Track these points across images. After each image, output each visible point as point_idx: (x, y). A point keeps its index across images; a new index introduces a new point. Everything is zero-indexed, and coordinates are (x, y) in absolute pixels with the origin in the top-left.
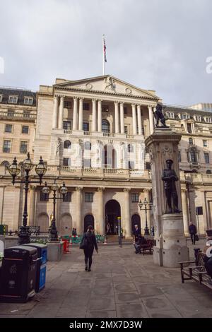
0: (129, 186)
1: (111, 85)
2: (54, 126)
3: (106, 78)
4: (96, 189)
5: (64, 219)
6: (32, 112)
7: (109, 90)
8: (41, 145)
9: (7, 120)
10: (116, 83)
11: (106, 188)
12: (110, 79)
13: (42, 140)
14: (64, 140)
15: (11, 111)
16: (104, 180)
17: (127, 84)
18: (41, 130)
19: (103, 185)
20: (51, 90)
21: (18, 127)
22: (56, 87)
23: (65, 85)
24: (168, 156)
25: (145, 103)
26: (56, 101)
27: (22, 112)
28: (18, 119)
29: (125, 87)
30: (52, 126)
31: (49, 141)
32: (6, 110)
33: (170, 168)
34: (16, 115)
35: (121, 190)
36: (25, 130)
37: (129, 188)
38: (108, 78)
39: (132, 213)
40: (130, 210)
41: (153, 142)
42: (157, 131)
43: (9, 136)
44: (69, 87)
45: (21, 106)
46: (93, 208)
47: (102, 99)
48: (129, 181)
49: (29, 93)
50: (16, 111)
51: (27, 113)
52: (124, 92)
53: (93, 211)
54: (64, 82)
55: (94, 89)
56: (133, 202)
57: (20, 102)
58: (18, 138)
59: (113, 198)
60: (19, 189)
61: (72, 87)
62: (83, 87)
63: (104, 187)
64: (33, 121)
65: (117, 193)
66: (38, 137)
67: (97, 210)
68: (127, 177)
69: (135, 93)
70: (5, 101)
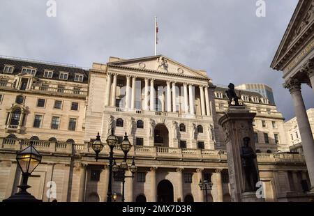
0: (182, 166)
1: (164, 64)
2: (106, 104)
3: (159, 58)
4: (149, 169)
6: (82, 89)
7: (162, 70)
8: (92, 123)
9: (57, 96)
10: (168, 63)
11: (159, 168)
12: (163, 59)
13: (94, 117)
14: (116, 117)
15: (61, 88)
16: (156, 159)
17: (179, 65)
18: (92, 108)
19: (156, 165)
20: (104, 68)
21: (67, 103)
22: (110, 65)
23: (118, 64)
24: (244, 134)
26: (109, 79)
27: (72, 88)
28: (68, 95)
29: (177, 67)
30: (104, 104)
31: (101, 118)
32: (56, 86)
33: (247, 145)
34: (67, 91)
35: (174, 170)
36: (75, 107)
37: (183, 167)
38: (161, 58)
39: (185, 194)
40: (184, 191)
41: (229, 120)
42: (231, 109)
43: (58, 112)
44: (123, 66)
45: (71, 83)
46: (145, 188)
47: (155, 78)
48: (182, 161)
49: (79, 71)
50: (66, 88)
51: (77, 90)
52: (176, 72)
53: (145, 191)
54: (116, 60)
55: (147, 68)
56: (186, 182)
57: (71, 78)
58: (67, 115)
59: (166, 178)
60: (69, 168)
61: (125, 66)
62: (136, 66)
63: (157, 166)
64: (84, 99)
65: (170, 173)
66: (89, 114)
67: (149, 191)
68: (179, 156)
69: (187, 73)
70: (56, 77)
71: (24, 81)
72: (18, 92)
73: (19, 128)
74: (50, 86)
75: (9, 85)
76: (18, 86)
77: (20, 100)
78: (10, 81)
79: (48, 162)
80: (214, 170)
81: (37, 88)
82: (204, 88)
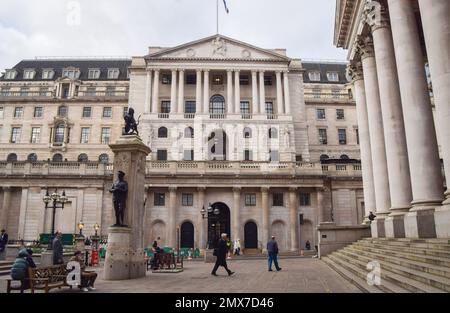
0: (239, 184)
2: (147, 109)
4: (196, 190)
5: (157, 227)
10: (228, 45)
12: (220, 40)
14: (157, 126)
16: (204, 177)
17: (243, 45)
19: (204, 184)
23: (158, 55)
25: (270, 67)
26: (149, 76)
28: (119, 99)
29: (241, 49)
32: (104, 89)
34: (116, 94)
35: (230, 190)
39: (245, 220)
43: (107, 121)
45: (123, 82)
46: (191, 213)
48: (239, 178)
50: (117, 89)
52: (239, 56)
53: (191, 217)
54: (158, 50)
55: (198, 56)
56: (247, 205)
57: (122, 76)
60: (101, 191)
62: (183, 55)
67: (197, 217)
69: (255, 56)
70: (104, 77)
71: (66, 87)
72: (59, 101)
73: (64, 145)
74: (97, 89)
75: (49, 94)
76: (59, 94)
77: (62, 111)
78: (50, 89)
79: (78, 186)
80: (287, 189)
81: (80, 94)
82: (282, 74)
